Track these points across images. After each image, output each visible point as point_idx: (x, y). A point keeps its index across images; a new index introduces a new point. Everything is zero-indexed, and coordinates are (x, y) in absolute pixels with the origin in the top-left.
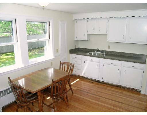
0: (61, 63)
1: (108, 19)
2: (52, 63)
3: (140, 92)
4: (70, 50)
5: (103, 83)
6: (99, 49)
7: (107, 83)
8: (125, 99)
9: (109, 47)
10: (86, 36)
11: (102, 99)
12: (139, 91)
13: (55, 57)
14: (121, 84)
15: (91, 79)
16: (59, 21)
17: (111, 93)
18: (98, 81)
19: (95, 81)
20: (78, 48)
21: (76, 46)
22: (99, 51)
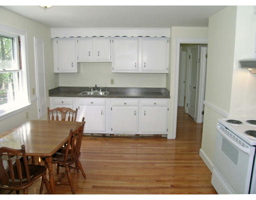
0: (49, 111)
1: (111, 39)
2: (27, 113)
3: (166, 138)
4: (50, 91)
5: (112, 136)
6: (98, 86)
7: (119, 135)
8: (154, 149)
9: (112, 82)
10: (75, 65)
11: (125, 156)
12: (165, 136)
13: (31, 102)
14: (141, 132)
15: (92, 134)
16: (34, 38)
17: (132, 146)
18: (104, 136)
19: (100, 137)
20: (59, 87)
21: (56, 83)
22: (98, 89)
